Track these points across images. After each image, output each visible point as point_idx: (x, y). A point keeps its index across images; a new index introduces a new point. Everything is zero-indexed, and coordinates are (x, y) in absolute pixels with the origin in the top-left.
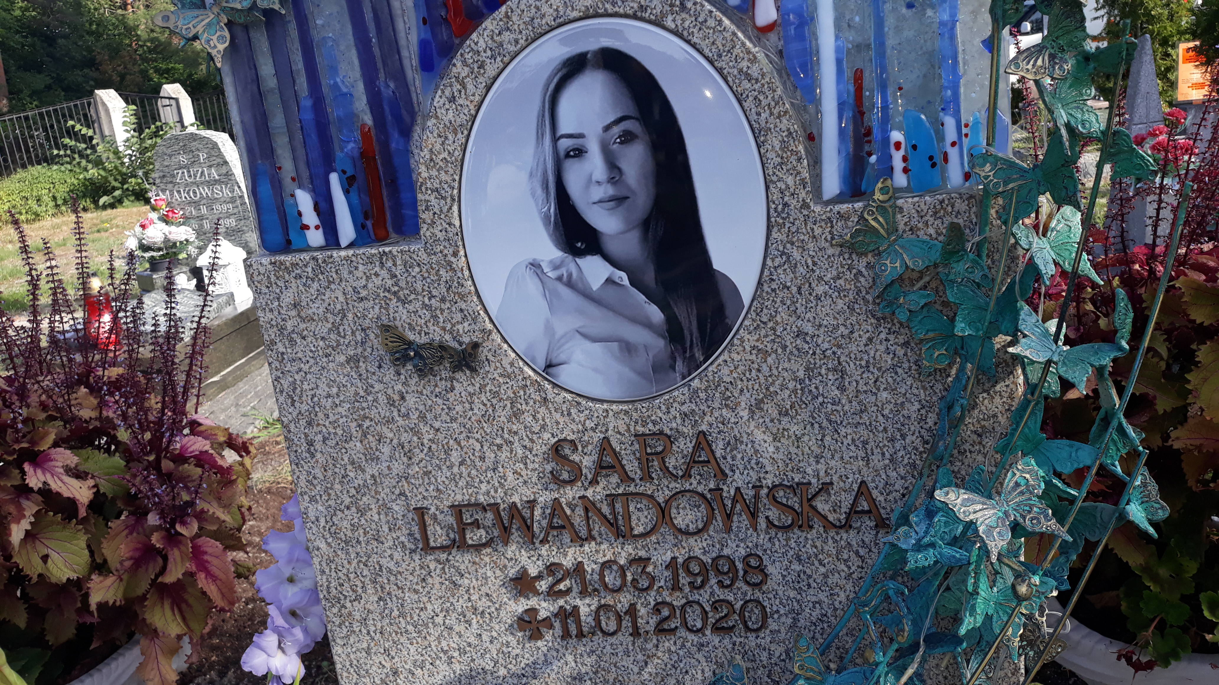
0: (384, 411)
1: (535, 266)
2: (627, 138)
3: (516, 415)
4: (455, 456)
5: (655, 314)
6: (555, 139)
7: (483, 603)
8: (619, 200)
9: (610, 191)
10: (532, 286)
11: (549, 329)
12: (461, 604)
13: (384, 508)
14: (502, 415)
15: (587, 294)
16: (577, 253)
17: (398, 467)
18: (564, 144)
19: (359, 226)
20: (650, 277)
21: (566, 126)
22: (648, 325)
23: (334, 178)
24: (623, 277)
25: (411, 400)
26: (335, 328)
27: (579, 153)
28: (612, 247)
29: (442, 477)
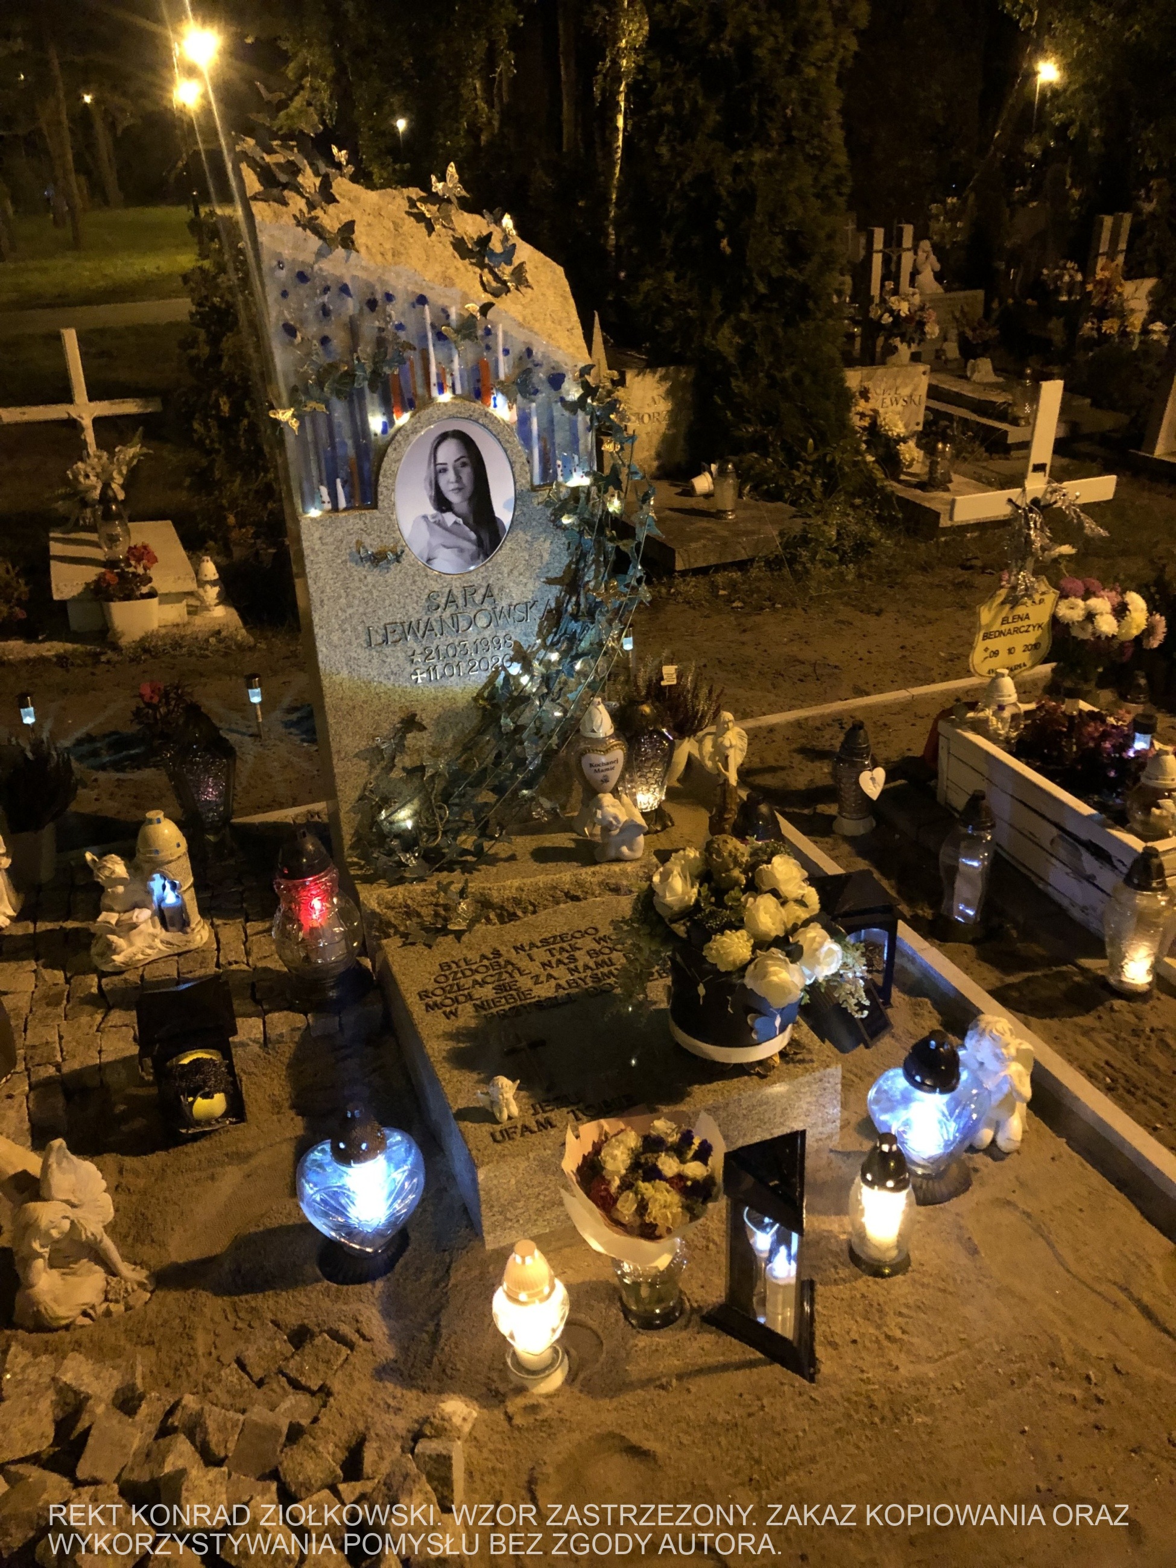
0: (357, 584)
1: (425, 517)
2: (464, 465)
3: (414, 582)
4: (387, 602)
5: (473, 535)
6: (436, 465)
7: (395, 670)
8: (460, 489)
9: (456, 485)
10: (423, 525)
11: (429, 544)
12: (386, 670)
13: (355, 629)
14: (408, 582)
15: (446, 529)
16: (443, 511)
17: (361, 610)
18: (439, 467)
19: (348, 501)
20: (471, 521)
21: (440, 460)
22: (469, 540)
23: (339, 482)
24: (460, 521)
25: (369, 578)
26: (337, 548)
27: (445, 470)
28: (456, 509)
29: (380, 613)
